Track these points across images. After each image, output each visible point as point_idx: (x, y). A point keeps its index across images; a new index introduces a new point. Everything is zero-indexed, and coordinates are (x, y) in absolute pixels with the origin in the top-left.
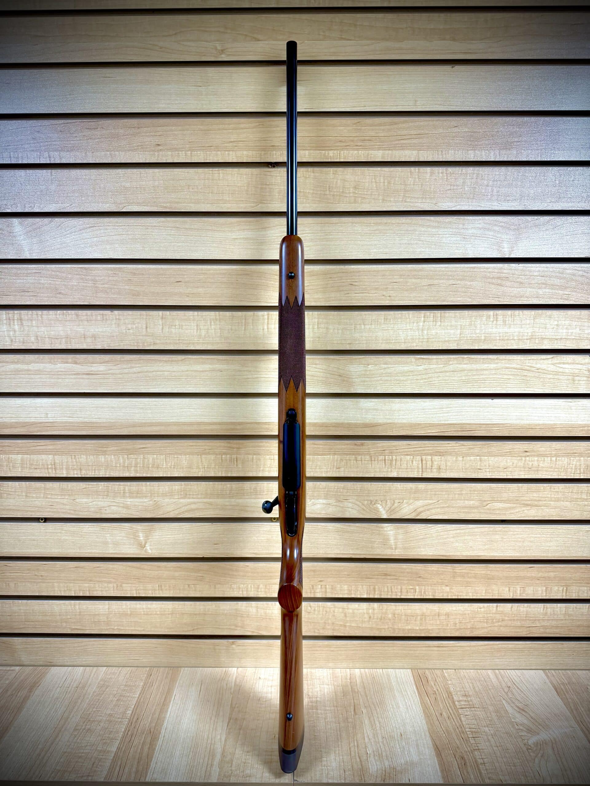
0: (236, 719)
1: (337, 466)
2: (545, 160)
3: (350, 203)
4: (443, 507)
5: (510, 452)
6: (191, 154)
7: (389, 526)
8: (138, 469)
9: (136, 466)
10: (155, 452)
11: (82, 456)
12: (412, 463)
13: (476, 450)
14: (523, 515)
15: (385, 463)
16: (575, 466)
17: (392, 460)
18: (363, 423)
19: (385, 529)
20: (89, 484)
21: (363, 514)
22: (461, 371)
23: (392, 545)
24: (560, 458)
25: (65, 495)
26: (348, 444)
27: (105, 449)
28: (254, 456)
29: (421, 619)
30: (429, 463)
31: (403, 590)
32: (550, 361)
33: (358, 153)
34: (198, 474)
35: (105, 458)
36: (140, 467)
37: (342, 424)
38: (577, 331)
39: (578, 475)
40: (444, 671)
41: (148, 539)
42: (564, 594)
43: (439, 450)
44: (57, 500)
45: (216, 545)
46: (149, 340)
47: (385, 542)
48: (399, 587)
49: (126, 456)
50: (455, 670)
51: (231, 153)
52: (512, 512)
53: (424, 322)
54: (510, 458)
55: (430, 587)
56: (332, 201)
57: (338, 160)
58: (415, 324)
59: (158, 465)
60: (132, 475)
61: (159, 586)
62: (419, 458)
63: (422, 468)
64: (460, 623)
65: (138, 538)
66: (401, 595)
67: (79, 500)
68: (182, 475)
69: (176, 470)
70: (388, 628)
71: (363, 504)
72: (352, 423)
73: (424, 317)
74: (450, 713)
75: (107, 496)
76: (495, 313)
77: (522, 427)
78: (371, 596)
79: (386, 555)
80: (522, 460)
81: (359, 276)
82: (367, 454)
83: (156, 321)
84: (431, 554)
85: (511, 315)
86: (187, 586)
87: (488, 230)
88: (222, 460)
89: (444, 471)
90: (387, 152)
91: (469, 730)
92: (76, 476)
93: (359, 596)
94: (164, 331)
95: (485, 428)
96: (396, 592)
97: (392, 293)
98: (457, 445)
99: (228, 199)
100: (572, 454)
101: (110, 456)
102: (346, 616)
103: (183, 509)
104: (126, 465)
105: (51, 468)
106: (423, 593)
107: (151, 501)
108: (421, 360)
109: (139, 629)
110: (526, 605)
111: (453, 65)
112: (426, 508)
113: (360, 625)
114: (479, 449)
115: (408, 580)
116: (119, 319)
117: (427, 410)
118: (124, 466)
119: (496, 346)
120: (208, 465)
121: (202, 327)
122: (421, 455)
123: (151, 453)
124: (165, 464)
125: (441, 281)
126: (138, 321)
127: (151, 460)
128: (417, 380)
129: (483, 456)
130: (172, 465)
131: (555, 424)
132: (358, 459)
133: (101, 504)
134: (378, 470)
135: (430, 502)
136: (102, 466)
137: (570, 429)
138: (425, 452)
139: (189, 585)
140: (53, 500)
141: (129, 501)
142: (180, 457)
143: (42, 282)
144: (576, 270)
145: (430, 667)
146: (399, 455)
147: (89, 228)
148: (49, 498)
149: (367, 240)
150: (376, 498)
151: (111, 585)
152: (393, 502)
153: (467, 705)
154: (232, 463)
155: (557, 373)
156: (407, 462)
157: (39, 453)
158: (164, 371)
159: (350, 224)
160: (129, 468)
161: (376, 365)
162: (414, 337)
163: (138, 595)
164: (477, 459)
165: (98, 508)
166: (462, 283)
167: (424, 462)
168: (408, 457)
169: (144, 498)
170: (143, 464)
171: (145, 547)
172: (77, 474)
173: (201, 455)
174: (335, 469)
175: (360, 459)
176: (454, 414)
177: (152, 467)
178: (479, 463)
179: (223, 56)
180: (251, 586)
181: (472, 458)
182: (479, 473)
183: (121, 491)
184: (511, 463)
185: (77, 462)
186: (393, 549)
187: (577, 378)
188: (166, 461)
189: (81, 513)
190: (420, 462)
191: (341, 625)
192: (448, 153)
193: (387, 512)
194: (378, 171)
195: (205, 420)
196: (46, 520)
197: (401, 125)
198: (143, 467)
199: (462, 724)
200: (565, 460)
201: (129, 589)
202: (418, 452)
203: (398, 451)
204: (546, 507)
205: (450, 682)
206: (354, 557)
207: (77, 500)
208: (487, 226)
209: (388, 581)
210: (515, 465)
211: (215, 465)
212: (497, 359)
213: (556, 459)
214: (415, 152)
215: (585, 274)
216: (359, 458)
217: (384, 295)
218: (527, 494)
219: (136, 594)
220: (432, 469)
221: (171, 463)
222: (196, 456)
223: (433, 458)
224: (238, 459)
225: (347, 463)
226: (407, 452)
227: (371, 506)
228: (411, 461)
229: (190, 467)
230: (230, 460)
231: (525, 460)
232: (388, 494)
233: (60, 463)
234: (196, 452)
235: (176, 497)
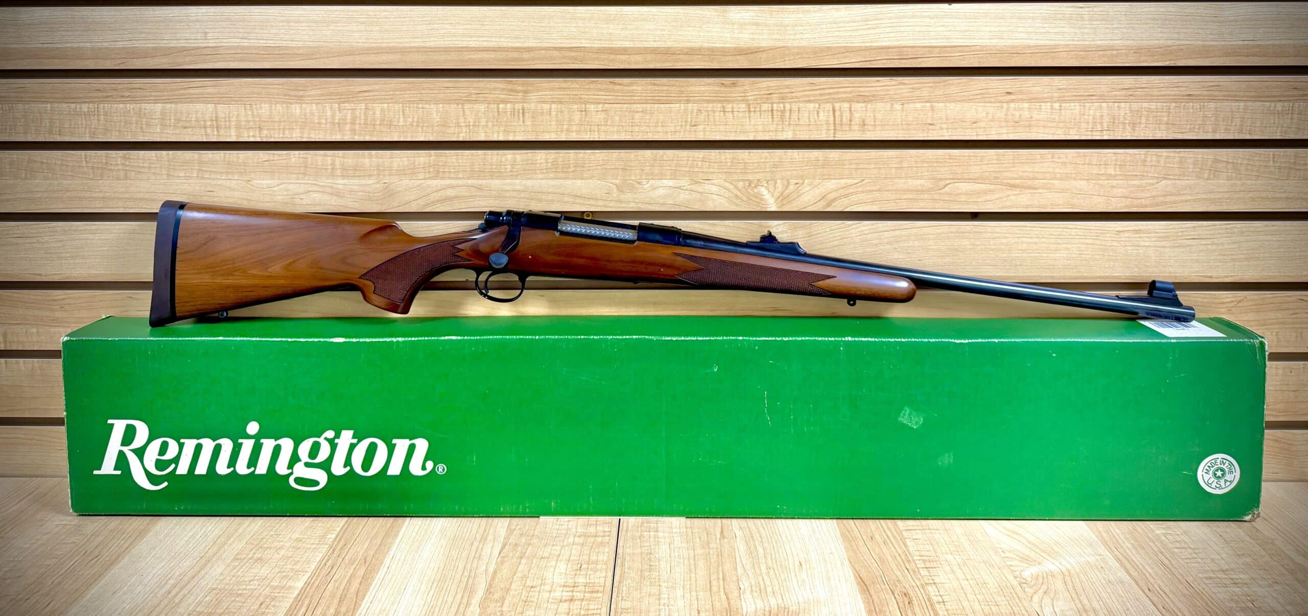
1: (691, 121)
4: (872, 191)
5: (982, 94)
7: (780, 225)
8: (357, 127)
9: (353, 123)
10: (385, 99)
11: (263, 105)
12: (818, 116)
13: (925, 93)
14: (1008, 204)
15: (772, 115)
16: (1094, 118)
17: (783, 111)
18: (735, 48)
19: (774, 230)
20: (274, 154)
21: (736, 204)
24: (1068, 104)
25: (233, 173)
26: (709, 84)
27: (301, 93)
28: (553, 106)
30: (846, 115)
34: (458, 137)
35: (301, 108)
36: (360, 124)
37: (700, 49)
39: (1098, 133)
43: (862, 90)
44: (220, 182)
49: (337, 105)
52: (989, 197)
54: (981, 104)
59: (391, 121)
60: (347, 138)
62: (829, 107)
63: (835, 124)
67: (257, 182)
68: (431, 139)
69: (420, 129)
71: (736, 187)
72: (716, 48)
75: (305, 174)
77: (1001, 52)
80: (1002, 107)
82: (743, 100)
88: (498, 112)
89: (871, 128)
91: (920, 558)
92: (252, 140)
95: (938, 53)
98: (893, 83)
100: (1087, 98)
101: (309, 105)
104: (337, 121)
105: (212, 127)
107: (377, 183)
112: (842, 192)
114: (930, 89)
117: (841, 25)
118: (333, 123)
120: (475, 122)
122: (834, 101)
123: (378, 99)
124: (401, 120)
127: (378, 112)
129: (936, 102)
130: (413, 122)
131: (1056, 46)
132: (727, 110)
133: (294, 188)
134: (760, 128)
135: (850, 181)
136: (296, 122)
137: (1081, 53)
138: (840, 96)
140: (212, 185)
141: (341, 183)
142: (428, 106)
146: (795, 102)
148: (207, 178)
150: (758, 177)
152: (786, 183)
154: (516, 117)
156: (809, 113)
157: (191, 100)
160: (341, 126)
164: (926, 106)
165: (288, 199)
167: (837, 114)
168: (811, 106)
169: (367, 178)
170: (366, 119)
172: (253, 136)
173: (462, 104)
174: (688, 127)
175: (730, 110)
176: (887, 30)
177: (380, 124)
178: (930, 114)
181: (918, 105)
182: (931, 131)
183: (327, 166)
184: (984, 114)
185: (253, 116)
188: (404, 115)
189: (260, 202)
190: (831, 113)
193: (776, 200)
195: (471, 43)
198: (366, 124)
200: (1076, 107)
202: (827, 97)
203: (794, 95)
204: (1047, 189)
207: (254, 182)
210: (990, 117)
211: (487, 122)
213: (1061, 106)
216: (729, 107)
218: (1013, 167)
220: (850, 124)
221: (413, 118)
222: (455, 105)
223: (853, 106)
224: (525, 111)
225: (708, 116)
226: (808, 96)
227: (750, 190)
228: (816, 112)
229: (444, 125)
230: (513, 112)
231: (1008, 109)
232: (778, 169)
233: (225, 117)
234: (454, 98)
235: (421, 176)
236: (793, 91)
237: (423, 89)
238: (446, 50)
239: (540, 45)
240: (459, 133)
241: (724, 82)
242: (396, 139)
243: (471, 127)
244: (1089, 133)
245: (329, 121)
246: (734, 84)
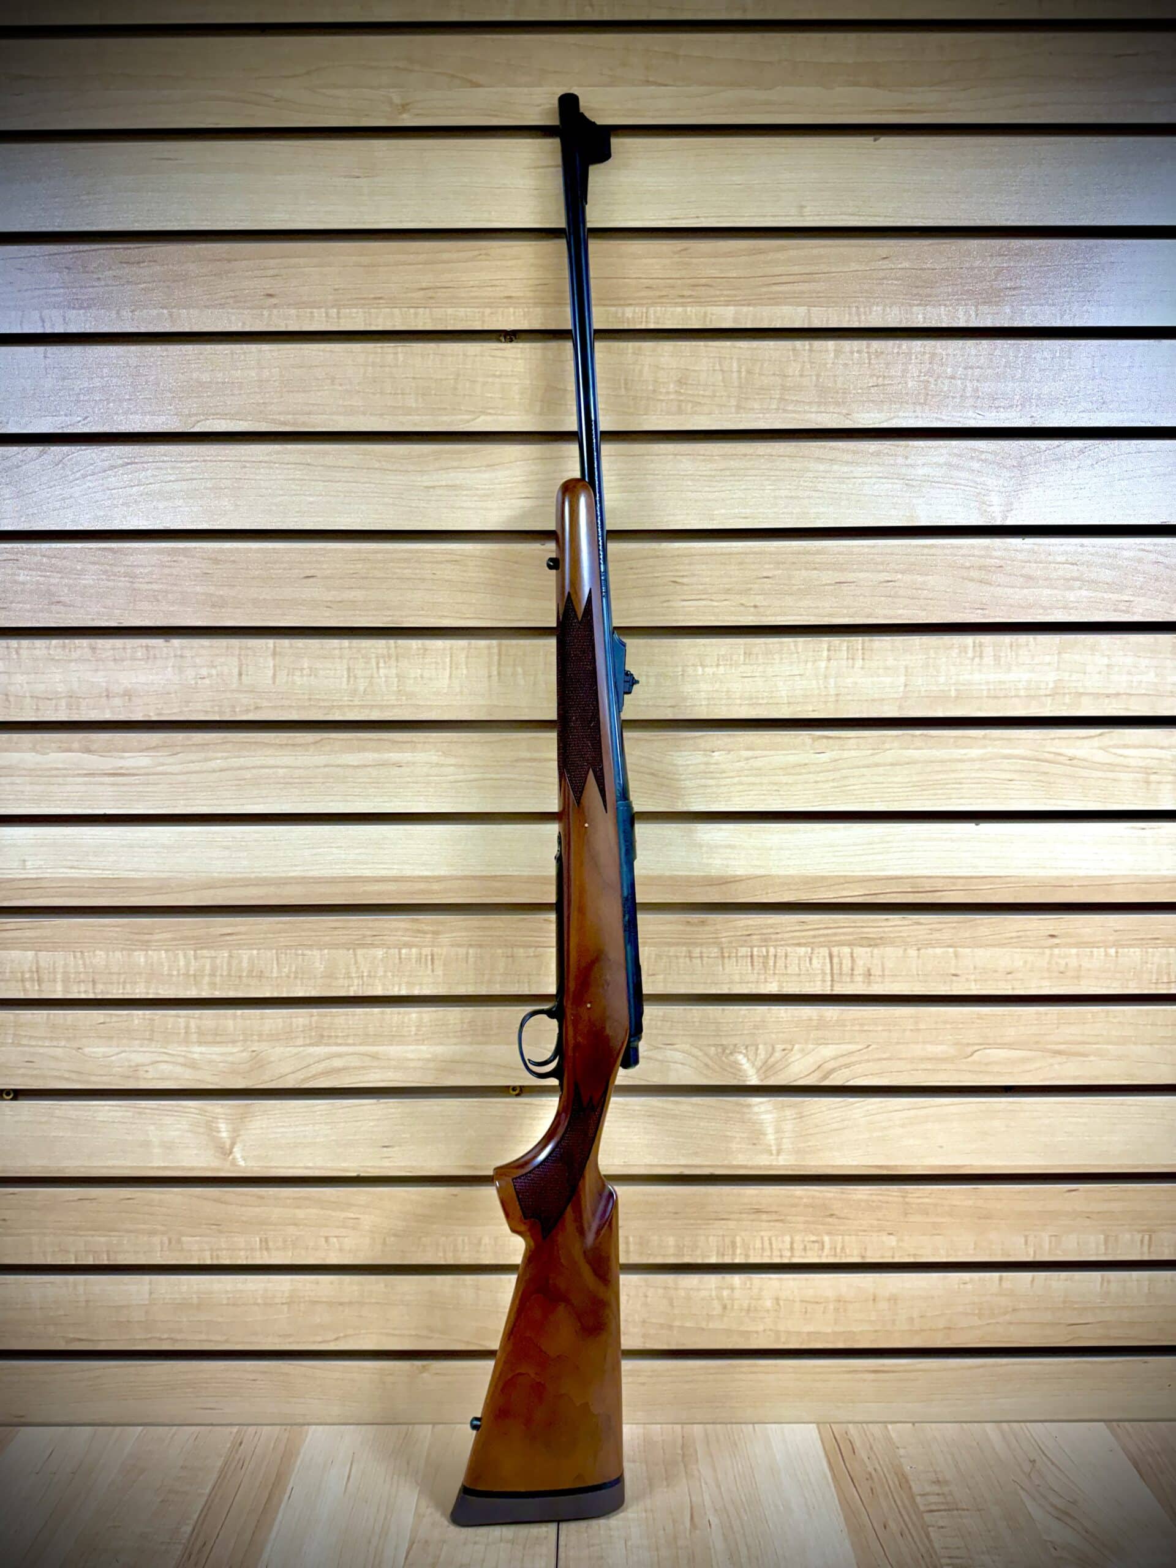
0: (426, 1542)
1: (648, 969)
2: (1071, 325)
3: (668, 413)
4: (881, 1059)
5: (1019, 937)
6: (338, 313)
7: (761, 1103)
8: (218, 979)
9: (213, 975)
10: (254, 944)
11: (98, 952)
12: (811, 963)
13: (947, 935)
14: (1051, 1075)
15: (752, 962)
16: (1159, 967)
17: (767, 957)
18: (704, 877)
19: (756, 1109)
20: (111, 1014)
21: (706, 1076)
22: (908, 764)
23: (770, 1146)
24: (1126, 950)
25: (57, 1039)
26: (674, 923)
28: (471, 951)
29: (837, 1310)
30: (847, 964)
31: (795, 1246)
32: (1096, 742)
33: (686, 312)
34: (348, 991)
35: (146, 955)
36: (221, 976)
37: (660, 877)
38: (1151, 677)
39: (1165, 986)
40: (890, 1426)
41: (238, 1136)
42: (1145, 1249)
43: (867, 933)
44: (41, 1050)
45: (385, 1149)
46: (245, 699)
47: (756, 1136)
48: (787, 1239)
50: (913, 1423)
51: (421, 310)
52: (1027, 1068)
53: (829, 659)
54: (1019, 950)
55: (854, 1237)
56: (632, 410)
57: (643, 327)
58: (809, 665)
59: (262, 972)
60: (205, 995)
61: (261, 1240)
62: (824, 951)
63: (832, 974)
64: (922, 1317)
65: (215, 1133)
66: (792, 1256)
67: (90, 1049)
68: (313, 994)
69: (299, 982)
70: (764, 1330)
71: (706, 1054)
72: (680, 876)
73: (829, 650)
74: (904, 1521)
75: (151, 1040)
76: (977, 641)
77: (1042, 884)
78: (727, 1260)
79: (760, 1167)
80: (1043, 953)
81: (690, 564)
82: (714, 943)
83: (261, 660)
84: (855, 1163)
85: (1011, 646)
86: (323, 1239)
87: (958, 467)
88: (400, 958)
89: (879, 979)
90: (745, 309)
91: (948, 1561)
92: (83, 996)
93: (699, 1261)
94: (277, 681)
95: (963, 886)
96: (780, 1250)
97: (759, 600)
98: (906, 922)
99: (414, 405)
100: (1149, 941)
101: (157, 952)
102: (672, 1305)
103: (314, 1070)
104: (192, 972)
105: (32, 980)
106: (838, 1250)
107: (242, 1051)
108: (825, 741)
109: (218, 1338)
110: (1064, 1275)
111: (877, 137)
112: (843, 1061)
113: (704, 1325)
114: (953, 931)
115: (806, 1222)
116: (182, 656)
117: (839, 849)
118: (187, 975)
119: (980, 709)
120: (370, 972)
121: (359, 673)
122: (829, 945)
123: (244, 944)
124: (275, 970)
125: (862, 575)
126: (223, 659)
127: (245, 961)
128: (816, 782)
129: (961, 947)
130: (290, 972)
131: (1112, 877)
132: (694, 955)
133: (138, 1058)
134: (737, 978)
135: (852, 1047)
136: (140, 974)
137: (1143, 886)
138: (837, 938)
139: (327, 1238)
140: (32, 1050)
141: (197, 1051)
142: (309, 953)
143: (21, 578)
144: (1144, 550)
145: (857, 1419)
146: (781, 946)
147: (122, 466)
148: (25, 1045)
149: (707, 489)
150: (735, 1040)
151: (156, 1240)
152: (770, 1048)
153: (943, 1503)
154: (423, 965)
155: (1111, 767)
156: (799, 960)
158: (277, 767)
159: (671, 457)
160: (198, 978)
161: (729, 751)
162: (809, 693)
163: (215, 1262)
164: (948, 952)
165: (130, 1067)
166: (908, 578)
167: (835, 960)
168: (802, 951)
169: (230, 1045)
170: (230, 970)
171: (231, 1153)
172: (85, 992)
173: (354, 949)
175: (698, 955)
176: (896, 856)
177: (248, 976)
178: (953, 962)
179: (405, 116)
180: (463, 1240)
181: (939, 951)
182: (954, 984)
183: (179, 1029)
184: (1021, 963)
185: (84, 965)
186: (772, 1154)
187: (1153, 778)
188: (278, 963)
189: (93, 1079)
190: (828, 960)
191: (661, 1325)
192: (870, 313)
193: (757, 1072)
194: (726, 347)
195: (365, 871)
196: (18, 1094)
197: (770, 256)
198: (229, 975)
199: (933, 1547)
200: (1135, 953)
201: (195, 1247)
202: (822, 939)
203: (779, 936)
204: (1099, 1056)
205: (902, 1452)
206: (687, 1172)
207: (87, 1050)
208: (955, 461)
209: (764, 1224)
210: (1029, 965)
211: (385, 972)
212: (984, 738)
213: (1117, 952)
214: (802, 310)
215: (1161, 559)
216: (697, 951)
217: (742, 605)
218: (1058, 1028)
219: (212, 1258)
220: (852, 975)
221: (290, 967)
222: (345, 951)
223: (855, 951)
224: (435, 957)
225: (670, 962)
226: (799, 938)
227: (724, 1058)
228: (808, 959)
229: (330, 975)
230: (419, 960)
231: (1051, 955)
232: (761, 1031)
233: (49, 968)
234: (343, 941)
235: (300, 1041)
236: (778, 931)
237: (304, 930)
238: (333, 881)
239: (454, 873)
240: (349, 986)
241: (690, 920)
242: (268, 995)
243: (365, 979)
244: (1153, 986)
245: (181, 972)
246: (703, 922)
